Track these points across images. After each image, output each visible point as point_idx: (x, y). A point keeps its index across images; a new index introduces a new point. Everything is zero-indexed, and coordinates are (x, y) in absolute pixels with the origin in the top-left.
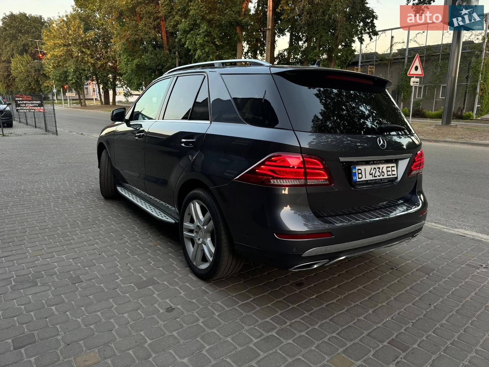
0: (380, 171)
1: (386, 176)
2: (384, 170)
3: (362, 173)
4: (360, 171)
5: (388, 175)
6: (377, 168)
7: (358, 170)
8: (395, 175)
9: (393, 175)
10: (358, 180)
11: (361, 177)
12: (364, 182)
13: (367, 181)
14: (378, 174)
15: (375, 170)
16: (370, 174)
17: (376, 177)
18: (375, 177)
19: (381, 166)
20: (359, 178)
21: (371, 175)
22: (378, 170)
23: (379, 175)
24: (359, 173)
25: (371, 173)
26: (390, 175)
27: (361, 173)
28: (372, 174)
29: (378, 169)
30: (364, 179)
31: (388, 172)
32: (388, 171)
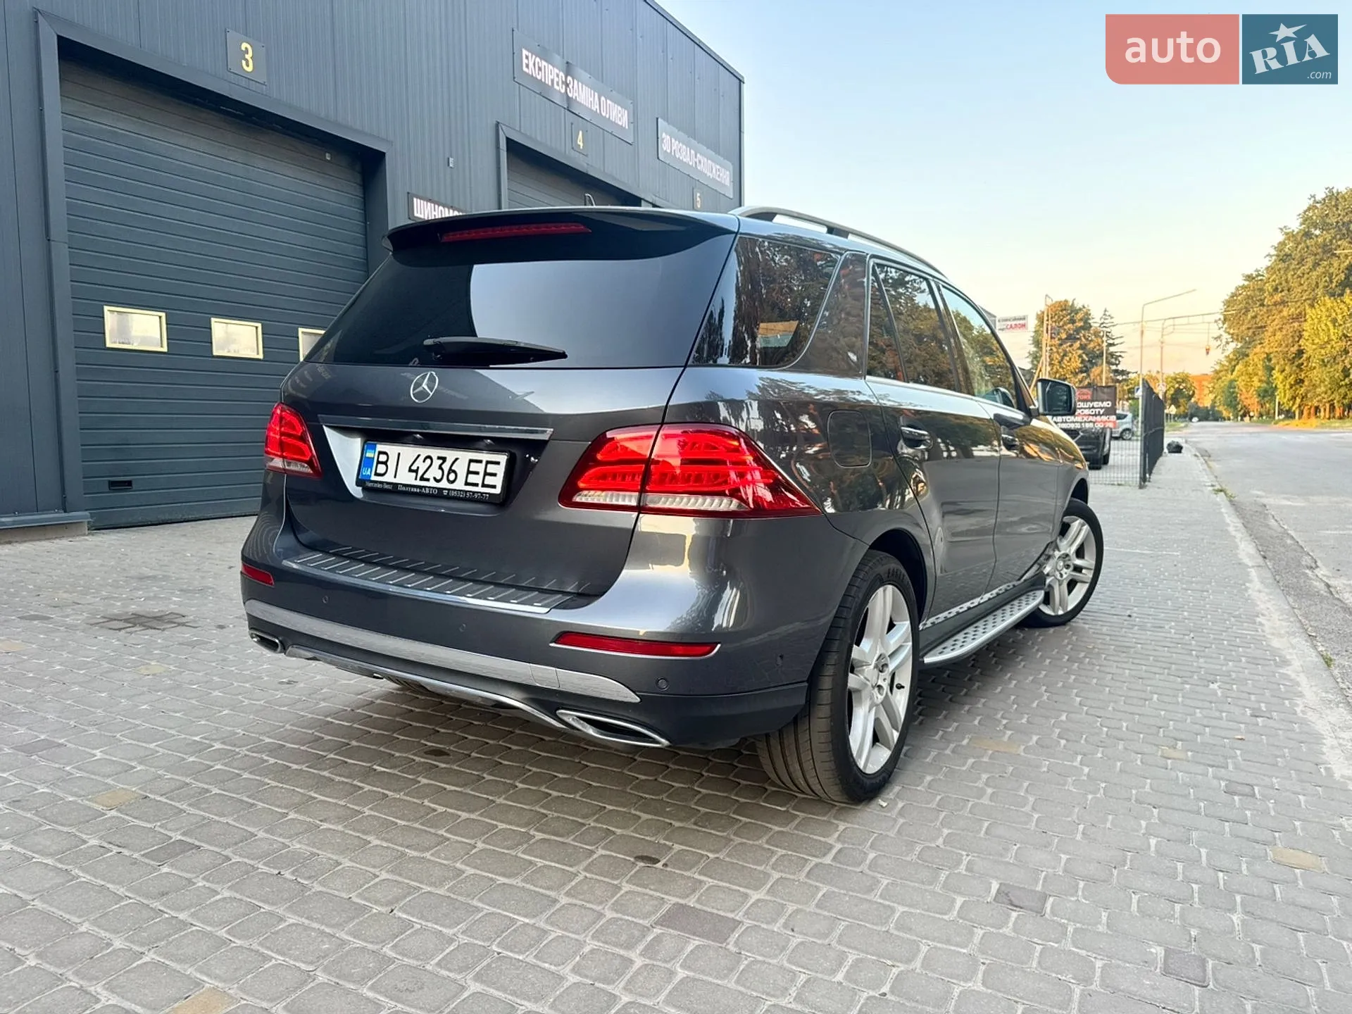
0: (446, 467)
1: (459, 485)
2: (461, 468)
3: (388, 463)
4: (383, 458)
5: (467, 484)
6: (435, 458)
7: (380, 453)
8: (494, 487)
9: (484, 485)
10: (374, 478)
11: (383, 472)
12: (386, 486)
13: (396, 485)
14: (434, 472)
15: (428, 461)
16: (410, 470)
17: (428, 480)
18: (422, 479)
19: (450, 454)
20: (377, 474)
21: (414, 474)
22: (437, 463)
23: (438, 478)
24: (379, 462)
25: (414, 468)
26: (476, 485)
27: (385, 463)
28: (416, 471)
29: (441, 461)
30: (389, 478)
31: (470, 476)
32: (469, 472)
